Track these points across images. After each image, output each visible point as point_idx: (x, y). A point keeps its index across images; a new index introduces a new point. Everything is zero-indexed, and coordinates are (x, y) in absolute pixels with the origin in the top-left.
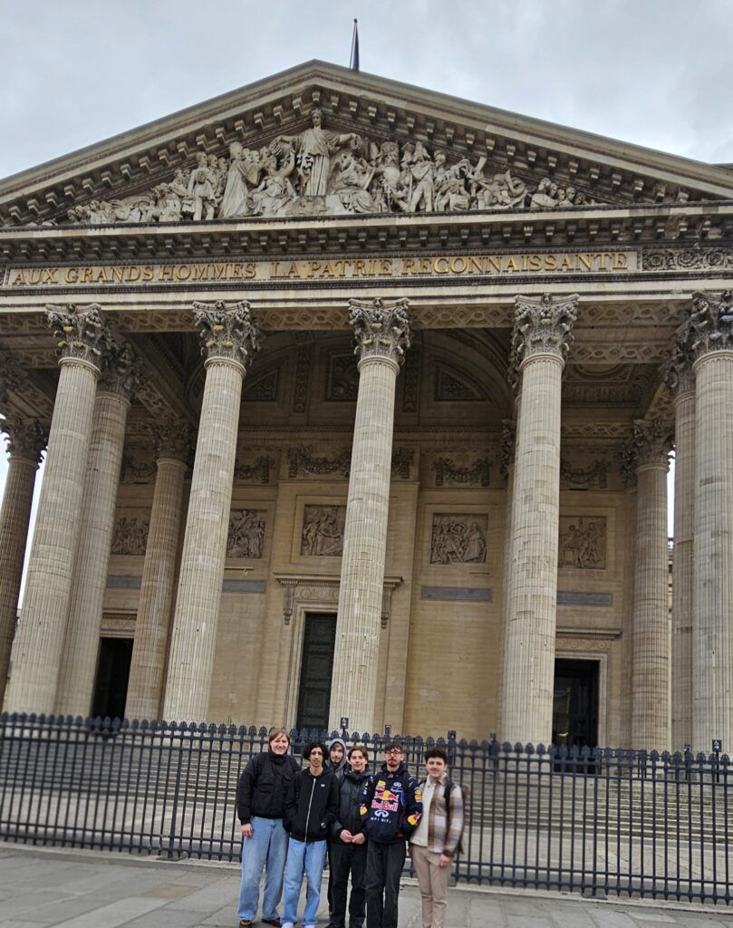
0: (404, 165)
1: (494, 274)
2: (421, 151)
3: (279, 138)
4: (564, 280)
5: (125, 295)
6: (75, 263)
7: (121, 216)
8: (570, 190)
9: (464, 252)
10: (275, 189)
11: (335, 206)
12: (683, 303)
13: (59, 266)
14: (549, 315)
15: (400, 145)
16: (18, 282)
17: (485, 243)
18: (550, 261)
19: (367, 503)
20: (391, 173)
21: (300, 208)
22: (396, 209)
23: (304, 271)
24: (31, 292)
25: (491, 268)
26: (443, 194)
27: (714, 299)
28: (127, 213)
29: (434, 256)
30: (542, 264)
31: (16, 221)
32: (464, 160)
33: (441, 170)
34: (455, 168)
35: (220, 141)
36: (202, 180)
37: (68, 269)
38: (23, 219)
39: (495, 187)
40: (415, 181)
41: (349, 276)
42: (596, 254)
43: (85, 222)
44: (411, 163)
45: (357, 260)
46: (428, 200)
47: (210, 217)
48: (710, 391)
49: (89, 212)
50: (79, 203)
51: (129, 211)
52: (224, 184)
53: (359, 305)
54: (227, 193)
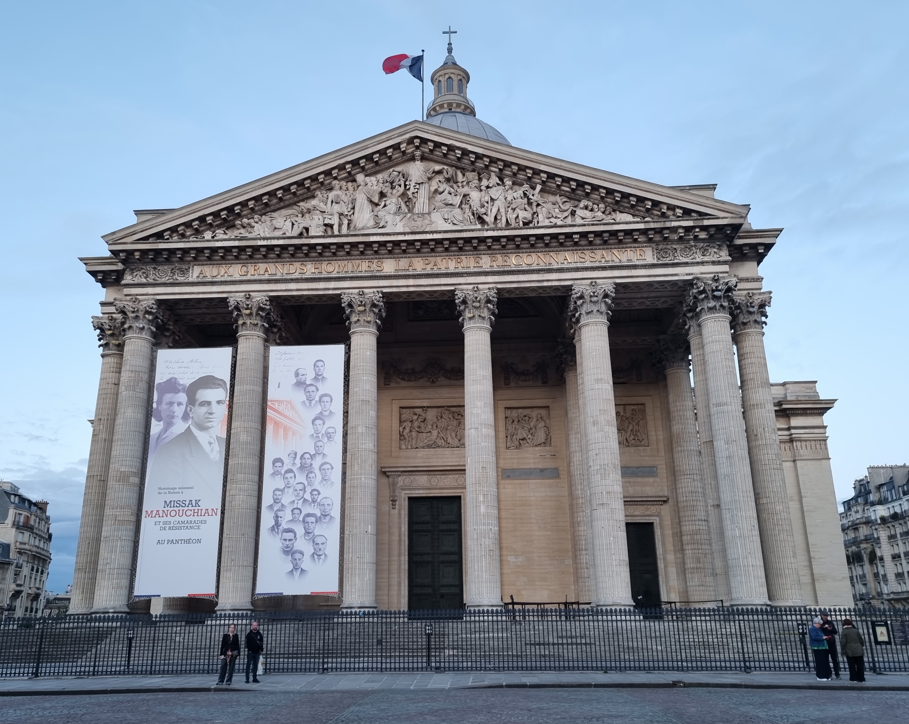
0: (483, 188)
1: (555, 266)
2: (494, 180)
4: (604, 268)
5: (286, 284)
6: (245, 261)
7: (278, 226)
8: (602, 206)
9: (532, 250)
10: (393, 207)
11: (437, 219)
12: (686, 281)
13: (233, 264)
14: (596, 294)
15: (479, 174)
16: (201, 276)
17: (546, 245)
18: (593, 255)
19: (481, 431)
20: (475, 196)
21: (413, 222)
23: (419, 265)
24: (212, 283)
25: (552, 261)
26: (514, 209)
27: (707, 280)
28: (282, 224)
29: (511, 253)
30: (587, 257)
31: (197, 232)
32: (525, 185)
33: (510, 191)
34: (520, 192)
35: (349, 173)
36: (338, 201)
37: (240, 266)
38: (201, 229)
41: (452, 270)
42: (624, 250)
43: (250, 230)
44: (488, 187)
45: (456, 257)
46: (503, 214)
48: (712, 341)
49: (253, 224)
50: (245, 217)
51: (283, 222)
53: (462, 290)
54: (357, 208)
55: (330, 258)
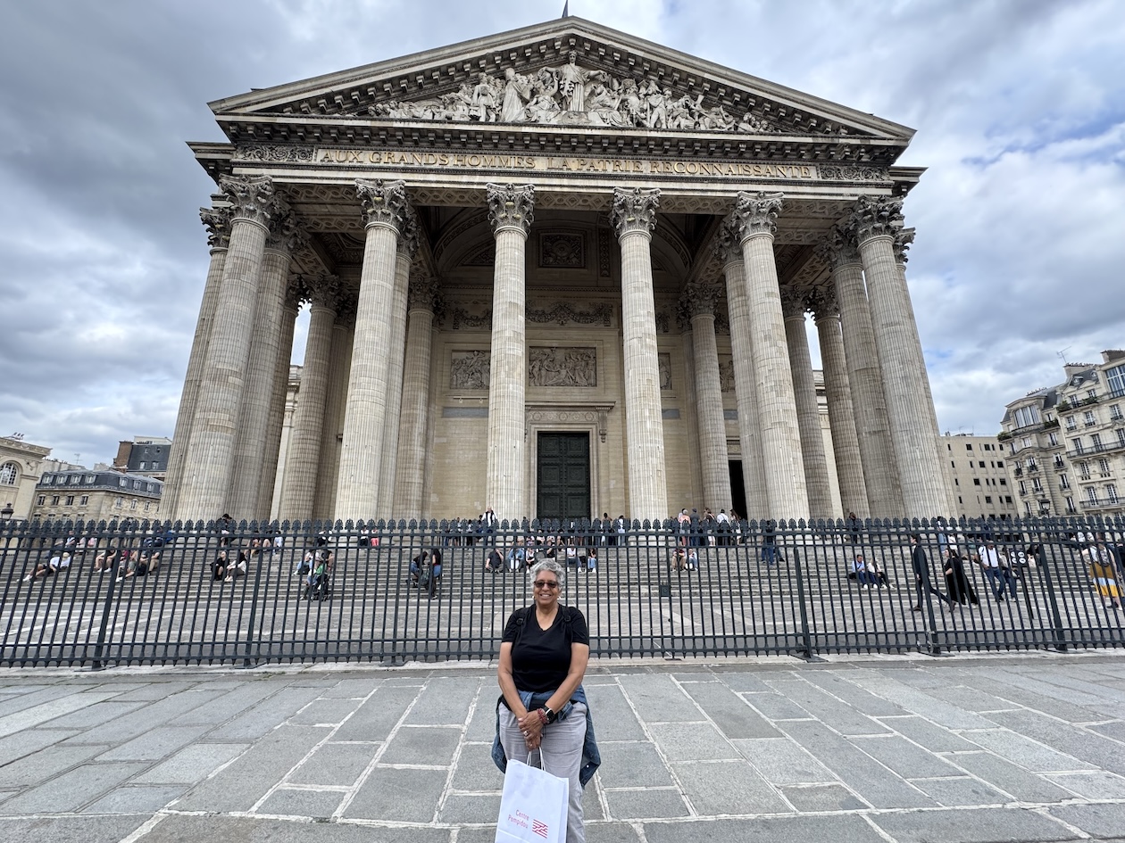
0: (641, 96)
1: (720, 176)
2: (653, 87)
3: (544, 68)
4: (770, 182)
5: (425, 175)
6: (379, 148)
7: (417, 114)
8: (764, 122)
9: (695, 159)
10: (546, 104)
11: (595, 119)
12: (850, 202)
13: (363, 149)
14: (763, 206)
15: (637, 82)
16: (326, 160)
17: (711, 154)
18: (757, 169)
20: (633, 101)
21: (568, 119)
22: (640, 125)
23: (574, 165)
24: (339, 168)
25: (715, 171)
26: (674, 118)
28: (422, 113)
29: (673, 160)
30: (752, 171)
31: (322, 111)
32: (687, 96)
34: (682, 100)
35: (498, 66)
36: (485, 93)
37: (372, 152)
38: (328, 111)
39: (713, 116)
40: (652, 108)
41: (610, 171)
42: (788, 166)
43: (385, 116)
44: (647, 95)
45: (615, 160)
46: (664, 121)
47: (493, 119)
48: (879, 262)
49: (388, 110)
50: (379, 101)
51: (423, 111)
52: (502, 97)
53: (622, 192)
54: (505, 104)
55: (475, 151)
